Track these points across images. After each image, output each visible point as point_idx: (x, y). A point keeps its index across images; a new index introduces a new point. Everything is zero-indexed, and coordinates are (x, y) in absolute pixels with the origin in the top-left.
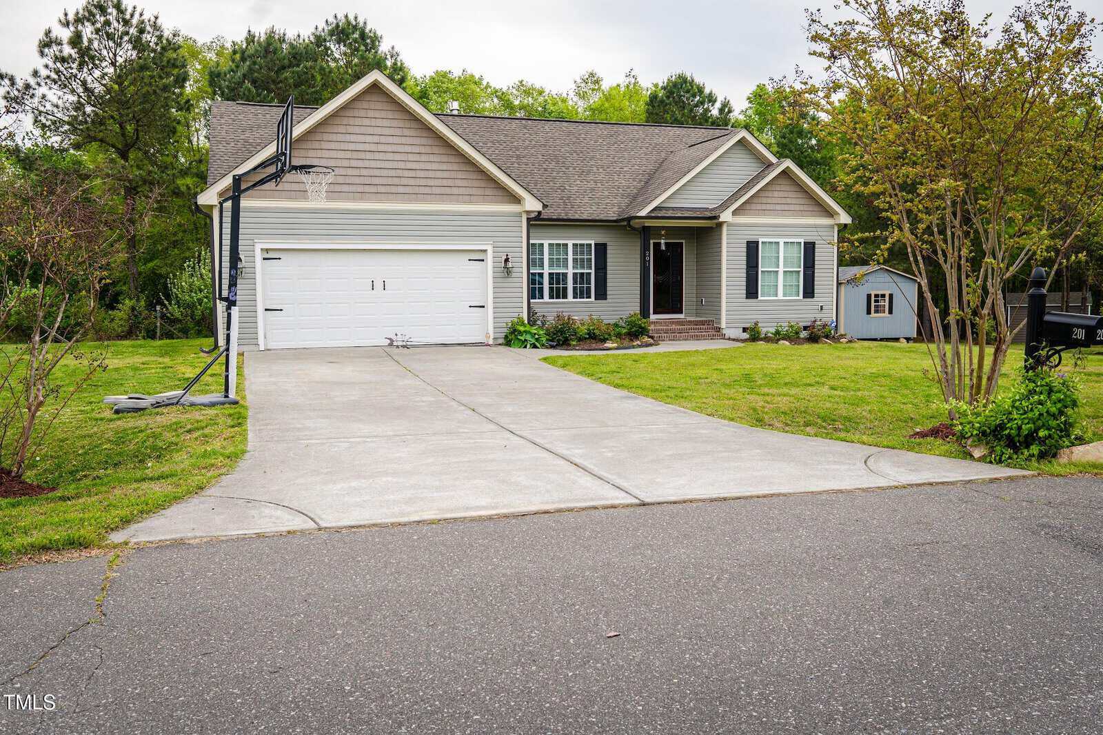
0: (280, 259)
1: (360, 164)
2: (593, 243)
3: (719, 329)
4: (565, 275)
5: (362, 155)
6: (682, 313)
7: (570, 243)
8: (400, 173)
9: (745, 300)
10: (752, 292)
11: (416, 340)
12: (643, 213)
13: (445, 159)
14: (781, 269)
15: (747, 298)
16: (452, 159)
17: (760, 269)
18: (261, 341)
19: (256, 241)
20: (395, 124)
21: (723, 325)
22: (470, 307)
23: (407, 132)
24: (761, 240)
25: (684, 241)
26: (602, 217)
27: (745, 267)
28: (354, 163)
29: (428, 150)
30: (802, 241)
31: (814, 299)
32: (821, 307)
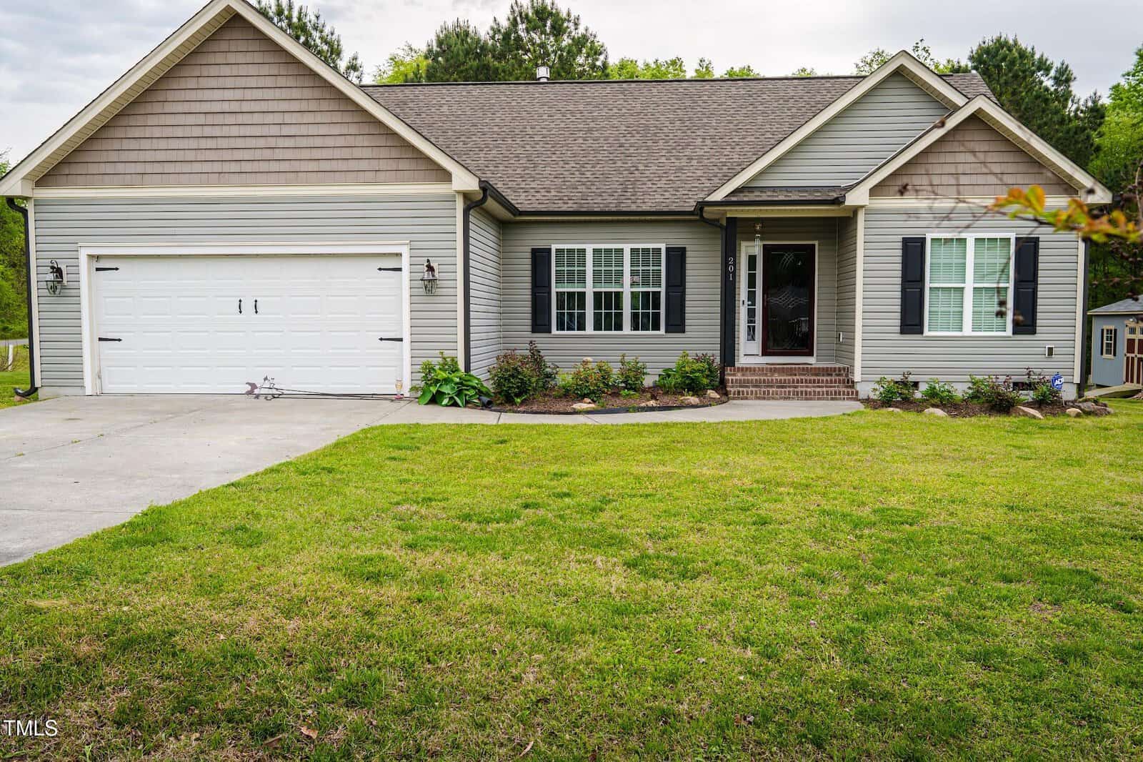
0: (117, 269)
1: (217, 131)
2: (663, 247)
3: (851, 384)
4: (619, 295)
5: (219, 119)
6: (811, 354)
7: (627, 248)
8: (272, 143)
9: (898, 336)
10: (912, 321)
12: (718, 196)
13: (337, 117)
14: (969, 285)
15: (902, 332)
16: (347, 118)
17: (928, 285)
18: (88, 382)
19: (80, 244)
20: (265, 70)
21: (857, 377)
22: (381, 339)
23: (282, 81)
24: (929, 237)
25: (816, 243)
26: (673, 208)
27: (899, 281)
28: (208, 131)
29: (313, 106)
30: (1012, 236)
31: (1037, 336)
32: (1050, 350)
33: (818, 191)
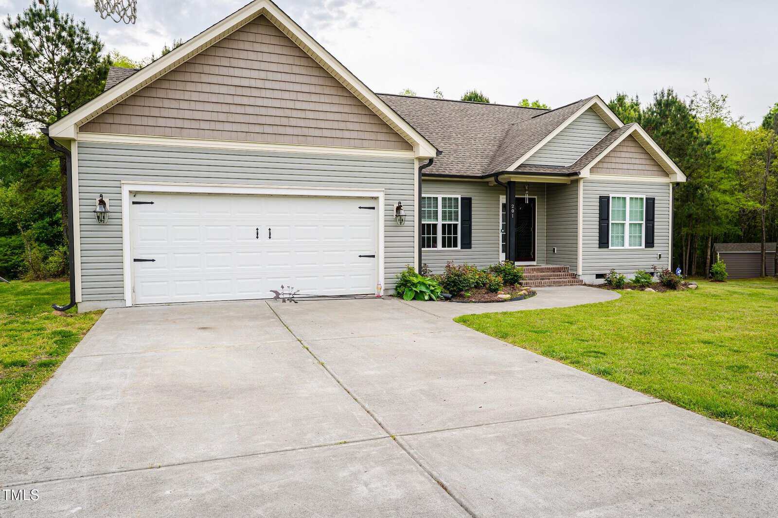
0: (152, 203)
1: (245, 101)
2: (459, 197)
3: (575, 276)
4: (435, 226)
5: (247, 92)
6: (534, 260)
7: (440, 197)
8: (288, 113)
9: (598, 249)
10: (604, 242)
11: (303, 292)
12: (512, 168)
13: (336, 100)
15: (599, 248)
17: (611, 222)
18: (128, 296)
19: (122, 182)
20: (283, 59)
21: (580, 272)
22: (360, 256)
23: (296, 70)
24: (611, 196)
25: (536, 197)
26: (469, 173)
27: (598, 219)
28: (238, 100)
29: (318, 90)
30: (644, 197)
31: (654, 249)
32: (660, 255)
33: (551, 168)
